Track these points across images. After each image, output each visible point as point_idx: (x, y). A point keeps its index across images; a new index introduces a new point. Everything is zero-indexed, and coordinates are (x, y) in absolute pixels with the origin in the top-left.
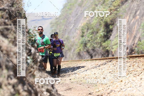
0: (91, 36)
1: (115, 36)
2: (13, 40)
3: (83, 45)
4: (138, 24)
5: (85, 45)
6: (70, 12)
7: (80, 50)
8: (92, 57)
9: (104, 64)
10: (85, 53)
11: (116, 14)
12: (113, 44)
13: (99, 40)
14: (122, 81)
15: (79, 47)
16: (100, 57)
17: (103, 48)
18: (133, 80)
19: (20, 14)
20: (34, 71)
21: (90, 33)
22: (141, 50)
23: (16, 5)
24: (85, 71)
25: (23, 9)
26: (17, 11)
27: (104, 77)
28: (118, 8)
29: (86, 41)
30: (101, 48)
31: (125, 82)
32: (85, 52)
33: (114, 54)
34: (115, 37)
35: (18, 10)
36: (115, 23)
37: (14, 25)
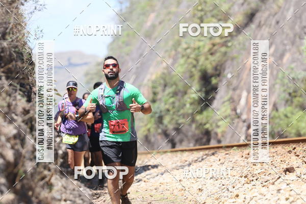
0: (172, 100)
1: (222, 100)
2: (6, 109)
3: (155, 120)
4: (271, 73)
5: (160, 119)
6: (126, 49)
7: (149, 130)
8: (174, 146)
9: (200, 159)
10: (159, 137)
11: (225, 54)
12: (218, 117)
13: (189, 109)
14: (237, 196)
15: (146, 125)
16: (191, 146)
17: (198, 125)
18: (261, 194)
19: (20, 55)
20: (52, 176)
21: (169, 93)
22: (279, 129)
23: (11, 35)
24: (160, 175)
25: (25, 43)
26: (13, 50)
27: (200, 187)
28: (229, 41)
29: (161, 112)
30: (194, 126)
31: (245, 198)
32: (159, 134)
33: (222, 139)
34: (224, 102)
35: (16, 47)
36: (223, 72)
37: (8, 78)
